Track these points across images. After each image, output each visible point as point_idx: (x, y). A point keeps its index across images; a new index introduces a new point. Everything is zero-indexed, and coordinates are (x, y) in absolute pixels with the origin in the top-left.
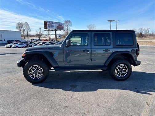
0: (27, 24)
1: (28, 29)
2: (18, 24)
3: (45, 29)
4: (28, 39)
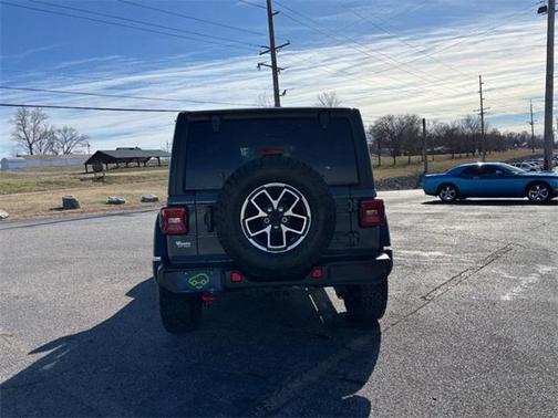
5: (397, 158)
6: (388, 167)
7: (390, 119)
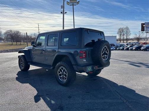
0: (127, 28)
1: (128, 33)
2: (120, 29)
3: (142, 31)
4: (123, 43)
5: (17, 43)
6: (15, 45)
7: (11, 31)
